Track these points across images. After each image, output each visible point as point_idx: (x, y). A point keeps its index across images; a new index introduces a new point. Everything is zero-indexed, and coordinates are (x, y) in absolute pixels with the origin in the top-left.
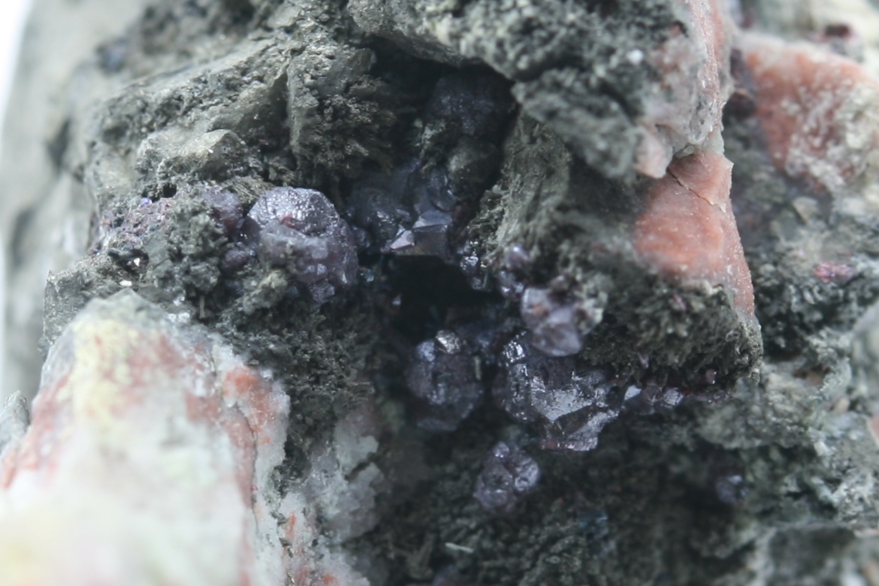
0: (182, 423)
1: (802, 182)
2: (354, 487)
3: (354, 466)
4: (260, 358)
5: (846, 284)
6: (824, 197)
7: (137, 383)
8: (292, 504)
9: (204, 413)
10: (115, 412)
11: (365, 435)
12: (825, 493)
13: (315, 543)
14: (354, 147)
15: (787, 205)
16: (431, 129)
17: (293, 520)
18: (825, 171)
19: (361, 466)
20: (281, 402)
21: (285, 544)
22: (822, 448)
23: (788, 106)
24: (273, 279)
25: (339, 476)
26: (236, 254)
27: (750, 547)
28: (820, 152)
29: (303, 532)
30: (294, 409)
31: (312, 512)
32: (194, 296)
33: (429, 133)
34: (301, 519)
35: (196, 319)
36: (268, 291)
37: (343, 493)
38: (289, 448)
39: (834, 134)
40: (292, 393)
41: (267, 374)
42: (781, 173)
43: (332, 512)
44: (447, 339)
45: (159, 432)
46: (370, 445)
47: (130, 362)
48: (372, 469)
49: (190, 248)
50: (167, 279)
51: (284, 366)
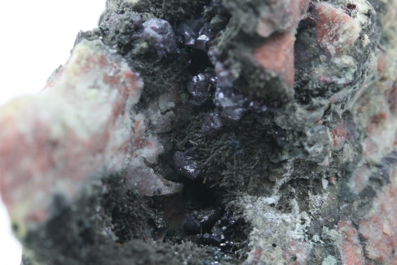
0: (100, 82)
1: (323, 50)
2: (163, 116)
3: (165, 110)
4: (136, 69)
5: (328, 84)
6: (329, 56)
7: (87, 66)
8: (140, 117)
9: (110, 81)
10: (76, 74)
11: (171, 101)
12: (307, 148)
13: (146, 131)
14: (181, 10)
15: (318, 56)
16: (208, 9)
17: (139, 122)
18: (331, 48)
19: (168, 111)
20: (140, 84)
21: (133, 129)
22: (308, 133)
23: (326, 26)
24: (144, 45)
25: (159, 112)
26: (135, 35)
27: (285, 161)
28: (331, 42)
29: (142, 126)
30: (145, 88)
31: (147, 121)
32: (120, 45)
33: (206, 10)
34: (142, 122)
35: (119, 53)
36: (142, 49)
37: (159, 118)
38: (142, 100)
39: (336, 37)
40: (145, 82)
41: (138, 74)
42: (318, 46)
43: (154, 123)
44: (201, 76)
45: (91, 83)
46: (172, 105)
47: (88, 60)
48: (172, 112)
49: (121, 31)
50: (113, 38)
51: (144, 73)
